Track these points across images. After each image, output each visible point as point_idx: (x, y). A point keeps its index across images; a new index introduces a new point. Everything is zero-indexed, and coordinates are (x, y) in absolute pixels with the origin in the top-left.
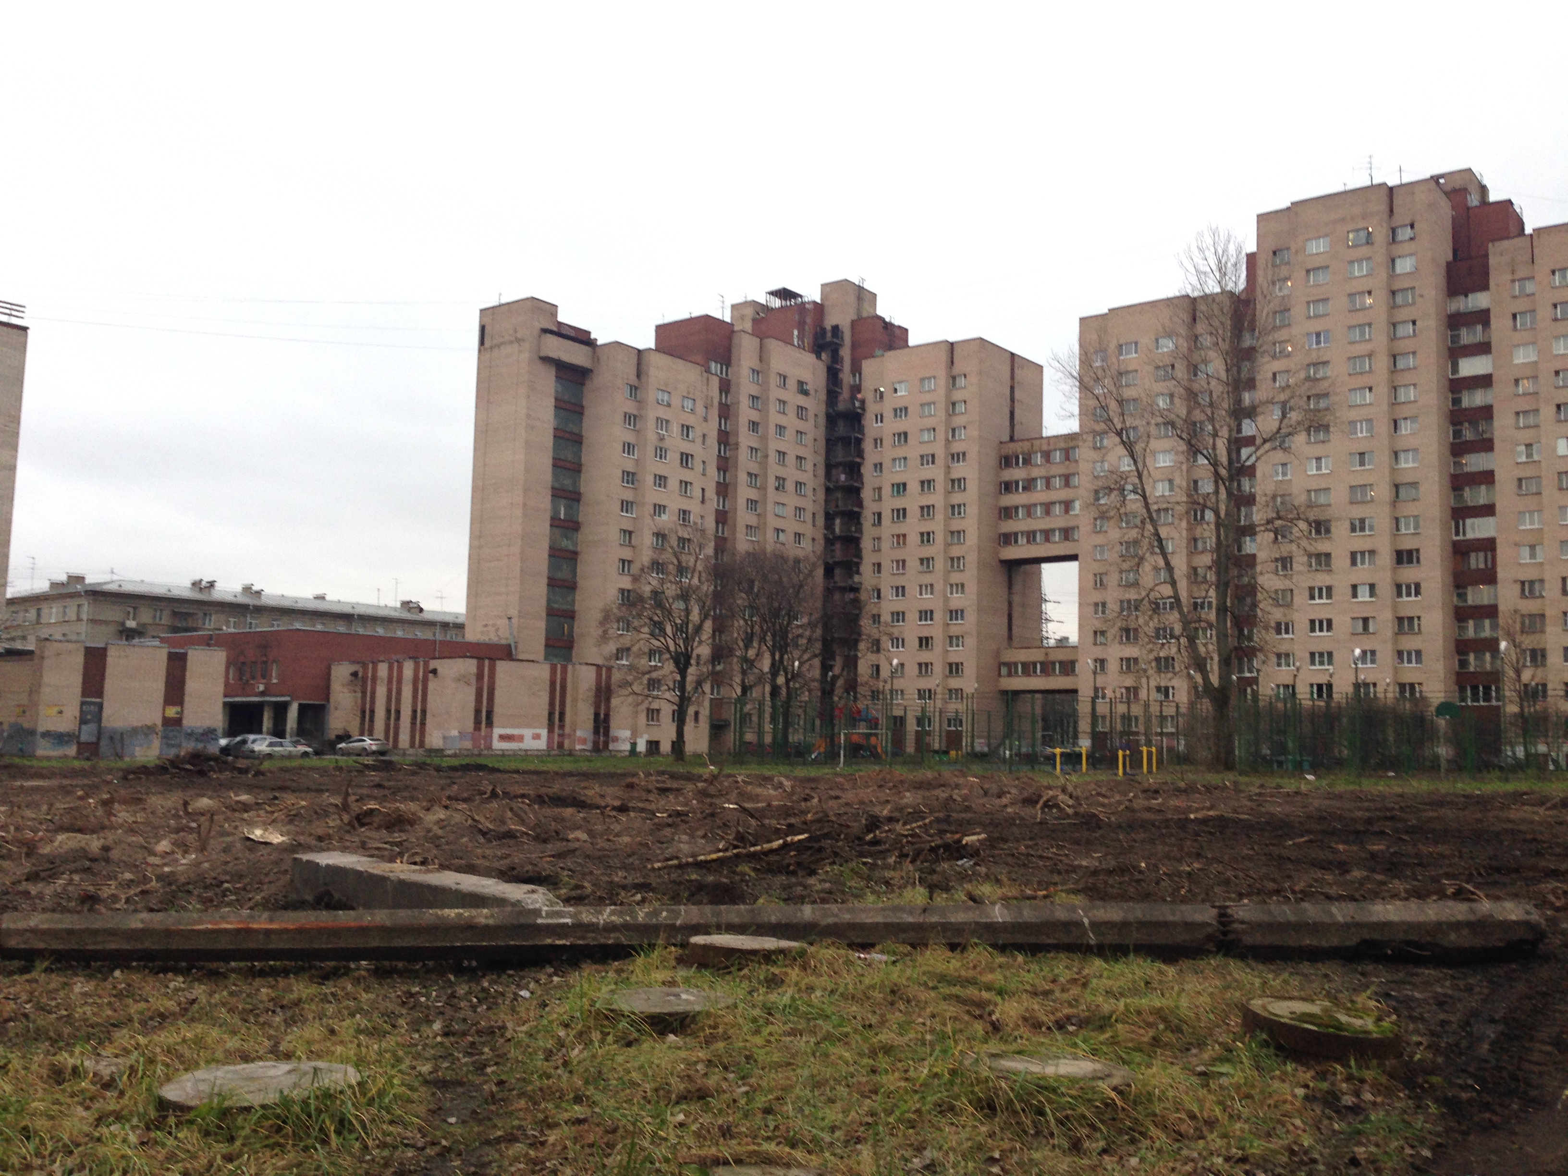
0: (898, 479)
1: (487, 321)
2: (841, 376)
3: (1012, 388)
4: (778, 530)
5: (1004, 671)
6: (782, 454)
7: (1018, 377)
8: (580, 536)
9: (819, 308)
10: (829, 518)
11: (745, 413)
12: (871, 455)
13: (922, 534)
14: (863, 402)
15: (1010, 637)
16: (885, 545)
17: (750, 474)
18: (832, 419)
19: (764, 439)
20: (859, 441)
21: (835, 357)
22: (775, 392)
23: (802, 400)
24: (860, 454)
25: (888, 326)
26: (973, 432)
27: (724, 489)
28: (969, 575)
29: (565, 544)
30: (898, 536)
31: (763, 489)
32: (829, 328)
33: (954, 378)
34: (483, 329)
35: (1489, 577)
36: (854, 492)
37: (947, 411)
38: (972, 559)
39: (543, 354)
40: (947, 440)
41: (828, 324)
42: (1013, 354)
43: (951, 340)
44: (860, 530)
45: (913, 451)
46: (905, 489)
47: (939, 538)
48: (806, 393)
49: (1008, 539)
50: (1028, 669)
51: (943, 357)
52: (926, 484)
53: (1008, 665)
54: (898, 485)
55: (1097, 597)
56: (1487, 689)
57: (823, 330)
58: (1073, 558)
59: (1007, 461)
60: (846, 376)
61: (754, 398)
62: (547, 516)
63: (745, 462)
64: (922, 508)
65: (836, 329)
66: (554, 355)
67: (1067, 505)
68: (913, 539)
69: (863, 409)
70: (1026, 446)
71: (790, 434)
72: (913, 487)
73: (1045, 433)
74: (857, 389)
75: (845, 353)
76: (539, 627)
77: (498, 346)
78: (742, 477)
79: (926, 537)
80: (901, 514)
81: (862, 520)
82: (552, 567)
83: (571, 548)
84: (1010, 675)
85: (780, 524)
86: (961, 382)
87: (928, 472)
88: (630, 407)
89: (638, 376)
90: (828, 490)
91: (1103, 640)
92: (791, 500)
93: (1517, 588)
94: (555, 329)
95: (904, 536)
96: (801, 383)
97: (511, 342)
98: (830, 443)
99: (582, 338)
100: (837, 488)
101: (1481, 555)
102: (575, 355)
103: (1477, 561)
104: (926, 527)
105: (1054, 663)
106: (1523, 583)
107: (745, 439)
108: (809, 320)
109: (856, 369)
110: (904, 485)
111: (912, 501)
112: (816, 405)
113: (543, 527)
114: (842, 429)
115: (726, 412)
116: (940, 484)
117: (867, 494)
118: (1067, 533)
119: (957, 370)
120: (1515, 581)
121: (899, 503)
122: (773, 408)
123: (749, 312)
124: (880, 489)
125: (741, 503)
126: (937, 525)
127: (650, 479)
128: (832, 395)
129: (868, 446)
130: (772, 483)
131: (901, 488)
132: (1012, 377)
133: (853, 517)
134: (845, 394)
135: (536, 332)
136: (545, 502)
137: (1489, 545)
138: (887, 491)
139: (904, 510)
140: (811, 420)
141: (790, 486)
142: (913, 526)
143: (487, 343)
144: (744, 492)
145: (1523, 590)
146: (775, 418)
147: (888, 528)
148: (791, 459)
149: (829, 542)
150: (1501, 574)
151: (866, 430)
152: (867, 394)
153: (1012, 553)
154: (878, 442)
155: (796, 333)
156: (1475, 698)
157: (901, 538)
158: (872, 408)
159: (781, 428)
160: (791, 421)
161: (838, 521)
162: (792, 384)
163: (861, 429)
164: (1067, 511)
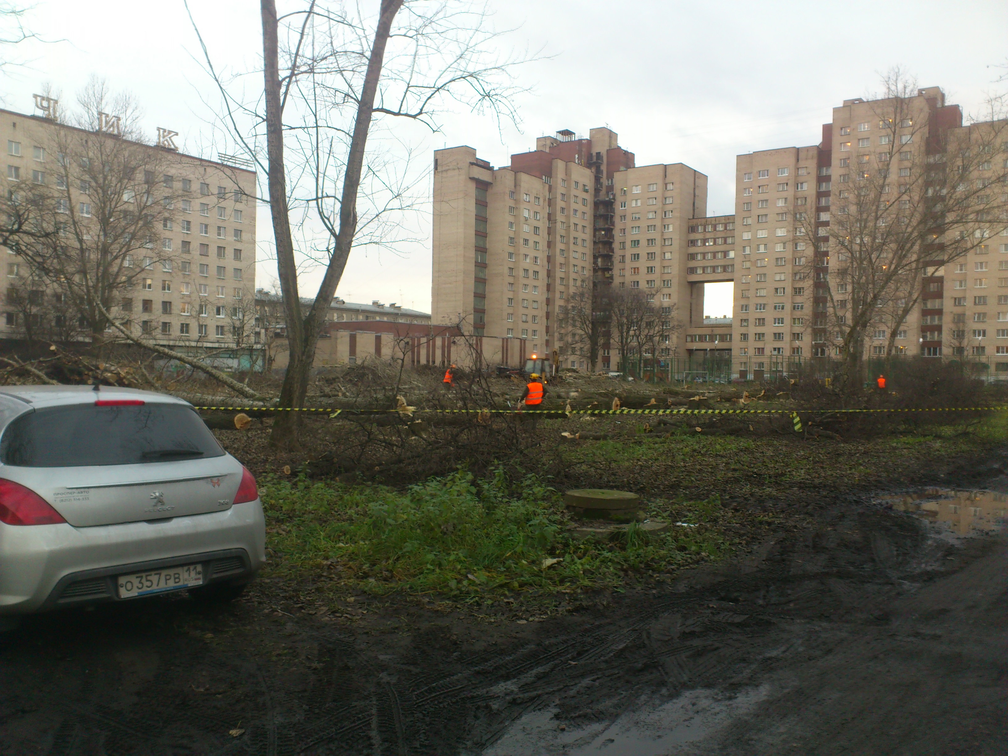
0: (635, 238)
1: (438, 157)
2: (601, 180)
3: (694, 189)
4: (574, 265)
5: (689, 339)
6: (576, 225)
7: (696, 184)
8: (487, 271)
9: (589, 142)
10: (595, 257)
11: (560, 204)
12: (618, 224)
13: (648, 268)
14: (614, 195)
15: (691, 321)
16: (628, 273)
17: (561, 236)
18: (596, 205)
19: (568, 217)
20: (612, 217)
21: (598, 172)
22: (574, 192)
23: (585, 196)
24: (613, 224)
25: (626, 153)
26: (677, 214)
27: (550, 244)
28: (674, 290)
29: (481, 275)
30: (635, 268)
31: (567, 244)
32: (594, 154)
33: (666, 184)
34: (436, 161)
35: (939, 295)
36: (608, 243)
37: (662, 202)
38: (675, 281)
39: (471, 176)
40: (662, 218)
41: (594, 151)
42: (695, 171)
43: (665, 164)
44: (612, 264)
45: (644, 224)
46: (638, 244)
47: (658, 270)
48: (586, 191)
49: (692, 270)
50: (702, 338)
51: (661, 173)
52: (651, 241)
53: (691, 336)
54: (635, 241)
55: (744, 302)
56: (935, 349)
57: (591, 154)
58: (731, 280)
59: (692, 229)
60: (605, 181)
61: (563, 195)
62: (474, 261)
63: (560, 229)
64: (648, 254)
65: (598, 154)
66: (476, 177)
67: (725, 254)
68: (643, 270)
69: (614, 199)
70: (703, 221)
71: (579, 214)
72: (643, 243)
73: (709, 214)
74: (610, 188)
75: (604, 168)
76: (471, 319)
77: (446, 171)
78: (558, 238)
79: (650, 270)
80: (636, 257)
81: (613, 259)
82: (476, 287)
83: (483, 277)
84: (692, 341)
85: (575, 262)
86: (670, 187)
87: (652, 234)
88: (511, 203)
89: (515, 186)
90: (595, 243)
91: (745, 324)
92: (580, 249)
93: (953, 301)
94: (475, 162)
95: (638, 268)
96: (584, 186)
97: (454, 169)
98: (596, 217)
99: (485, 166)
100: (600, 242)
101: (936, 284)
102: (484, 176)
103: (933, 287)
104: (650, 264)
105: (716, 335)
106: (955, 299)
107: (560, 217)
108: (584, 149)
109: (610, 176)
110: (638, 241)
111: (643, 250)
112: (589, 197)
113: (472, 267)
114: (602, 211)
115: (551, 202)
116: (658, 242)
117: (616, 246)
118: (725, 268)
119: (667, 180)
120: (952, 298)
121: (635, 251)
122: (572, 200)
123: (548, 142)
124: (624, 243)
125: (558, 252)
126: (656, 263)
127: (522, 241)
128: (597, 191)
129: (617, 220)
130: (572, 241)
131: (636, 243)
132: (695, 184)
133: (608, 257)
134: (603, 191)
135: (468, 165)
136: (472, 254)
137: (940, 280)
138: (628, 244)
139: (638, 254)
140: (589, 206)
141: (579, 242)
142: (643, 264)
143: (439, 169)
144: (560, 246)
145: (955, 302)
146: (574, 206)
147: (629, 265)
148: (580, 227)
149: (595, 270)
150: (946, 294)
151: (616, 211)
152: (617, 191)
153: (694, 278)
154: (623, 217)
155: (577, 156)
156: (929, 353)
157: (636, 270)
158: (619, 198)
159: (576, 211)
160: (580, 207)
161: (599, 260)
162: (580, 186)
163: (613, 211)
164: (725, 257)
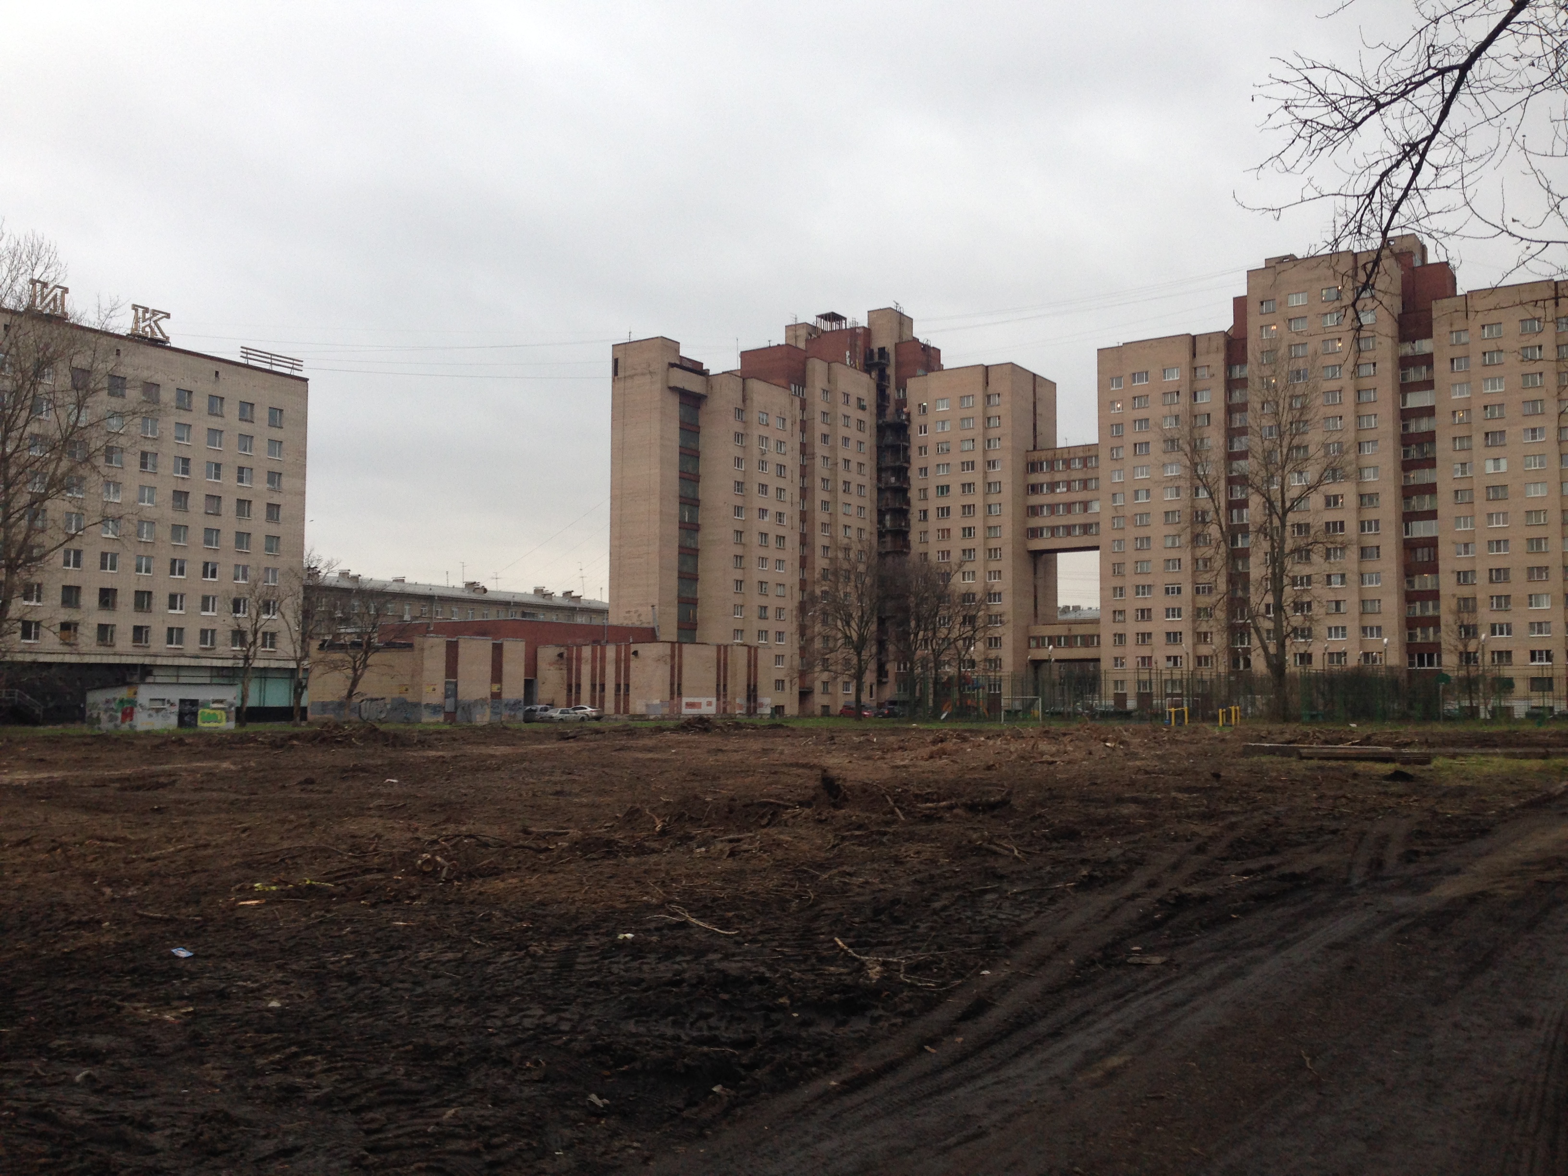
0: (943, 482)
1: (619, 355)
2: (888, 391)
3: (1035, 403)
4: (845, 527)
5: (1033, 643)
6: (847, 461)
7: (1038, 394)
8: (700, 536)
9: (867, 332)
10: (881, 514)
11: (819, 428)
12: (916, 461)
13: (964, 529)
14: (908, 414)
15: (1036, 616)
16: (932, 538)
17: (823, 480)
18: (881, 430)
19: (833, 449)
20: (906, 449)
21: (882, 377)
22: (842, 409)
23: (860, 415)
24: (907, 460)
25: (926, 348)
26: (1007, 443)
27: (804, 492)
28: (1006, 564)
29: (690, 543)
30: (943, 530)
31: (833, 491)
32: (876, 350)
33: (989, 397)
34: (616, 362)
35: (1433, 568)
36: (902, 492)
37: (984, 423)
38: (1007, 551)
39: (672, 385)
40: (984, 449)
41: (876, 346)
42: (1034, 375)
43: (986, 364)
44: (908, 525)
45: (955, 459)
46: (948, 490)
47: (979, 533)
48: (863, 408)
49: (1035, 533)
50: (1054, 640)
51: (980, 379)
52: (967, 487)
53: (1035, 638)
54: (942, 487)
55: (1117, 582)
56: (1431, 657)
57: (872, 351)
58: (1096, 548)
59: (1033, 467)
60: (892, 391)
61: (824, 413)
62: (677, 520)
63: (820, 469)
64: (964, 507)
65: (882, 350)
66: (680, 385)
67: (1086, 505)
68: (956, 533)
69: (908, 419)
70: (1050, 454)
71: (852, 444)
72: (955, 489)
73: (1060, 444)
74: (902, 403)
75: (891, 371)
76: (673, 612)
77: (632, 377)
78: (818, 483)
79: (968, 532)
80: (945, 512)
81: (910, 516)
82: (681, 563)
83: (693, 546)
84: (1038, 647)
85: (847, 521)
86: (995, 400)
87: (969, 476)
88: (738, 427)
89: (744, 400)
90: (880, 490)
91: (1121, 618)
92: (854, 500)
93: (1454, 577)
94: (678, 362)
95: (949, 530)
96: (859, 399)
97: (643, 374)
98: (881, 449)
99: (696, 368)
100: (887, 489)
101: (1426, 550)
102: (693, 384)
103: (1422, 555)
104: (968, 523)
105: (1076, 637)
106: (1459, 573)
107: (820, 450)
108: (860, 343)
109: (901, 386)
110: (948, 487)
111: (955, 500)
112: (869, 418)
113: (674, 529)
114: (890, 439)
115: (804, 426)
116: (979, 487)
117: (913, 494)
118: (1086, 528)
119: (991, 390)
120: (1453, 572)
121: (943, 502)
122: (840, 422)
123: (803, 333)
124: (925, 490)
125: (818, 503)
126: (977, 522)
127: (756, 488)
128: (881, 409)
129: (914, 453)
130: (841, 487)
131: (944, 490)
132: (1034, 394)
133: (902, 513)
134: (891, 409)
135: (666, 366)
136: (674, 508)
137: (1432, 543)
138: (932, 492)
139: (948, 508)
140: (868, 432)
141: (853, 488)
142: (956, 522)
143: (621, 374)
144: (820, 495)
145: (1459, 579)
146: (842, 432)
147: (934, 523)
148: (853, 466)
149: (881, 535)
150: (1442, 565)
151: (912, 439)
152: (912, 407)
153: (1038, 544)
154: (923, 449)
155: (848, 353)
156: (1421, 663)
157: (945, 533)
158: (917, 420)
159: (846, 440)
160: (852, 432)
161: (888, 517)
162: (853, 401)
163: (907, 439)
164: (1085, 510)
